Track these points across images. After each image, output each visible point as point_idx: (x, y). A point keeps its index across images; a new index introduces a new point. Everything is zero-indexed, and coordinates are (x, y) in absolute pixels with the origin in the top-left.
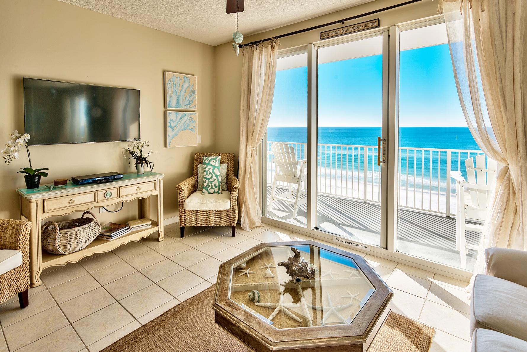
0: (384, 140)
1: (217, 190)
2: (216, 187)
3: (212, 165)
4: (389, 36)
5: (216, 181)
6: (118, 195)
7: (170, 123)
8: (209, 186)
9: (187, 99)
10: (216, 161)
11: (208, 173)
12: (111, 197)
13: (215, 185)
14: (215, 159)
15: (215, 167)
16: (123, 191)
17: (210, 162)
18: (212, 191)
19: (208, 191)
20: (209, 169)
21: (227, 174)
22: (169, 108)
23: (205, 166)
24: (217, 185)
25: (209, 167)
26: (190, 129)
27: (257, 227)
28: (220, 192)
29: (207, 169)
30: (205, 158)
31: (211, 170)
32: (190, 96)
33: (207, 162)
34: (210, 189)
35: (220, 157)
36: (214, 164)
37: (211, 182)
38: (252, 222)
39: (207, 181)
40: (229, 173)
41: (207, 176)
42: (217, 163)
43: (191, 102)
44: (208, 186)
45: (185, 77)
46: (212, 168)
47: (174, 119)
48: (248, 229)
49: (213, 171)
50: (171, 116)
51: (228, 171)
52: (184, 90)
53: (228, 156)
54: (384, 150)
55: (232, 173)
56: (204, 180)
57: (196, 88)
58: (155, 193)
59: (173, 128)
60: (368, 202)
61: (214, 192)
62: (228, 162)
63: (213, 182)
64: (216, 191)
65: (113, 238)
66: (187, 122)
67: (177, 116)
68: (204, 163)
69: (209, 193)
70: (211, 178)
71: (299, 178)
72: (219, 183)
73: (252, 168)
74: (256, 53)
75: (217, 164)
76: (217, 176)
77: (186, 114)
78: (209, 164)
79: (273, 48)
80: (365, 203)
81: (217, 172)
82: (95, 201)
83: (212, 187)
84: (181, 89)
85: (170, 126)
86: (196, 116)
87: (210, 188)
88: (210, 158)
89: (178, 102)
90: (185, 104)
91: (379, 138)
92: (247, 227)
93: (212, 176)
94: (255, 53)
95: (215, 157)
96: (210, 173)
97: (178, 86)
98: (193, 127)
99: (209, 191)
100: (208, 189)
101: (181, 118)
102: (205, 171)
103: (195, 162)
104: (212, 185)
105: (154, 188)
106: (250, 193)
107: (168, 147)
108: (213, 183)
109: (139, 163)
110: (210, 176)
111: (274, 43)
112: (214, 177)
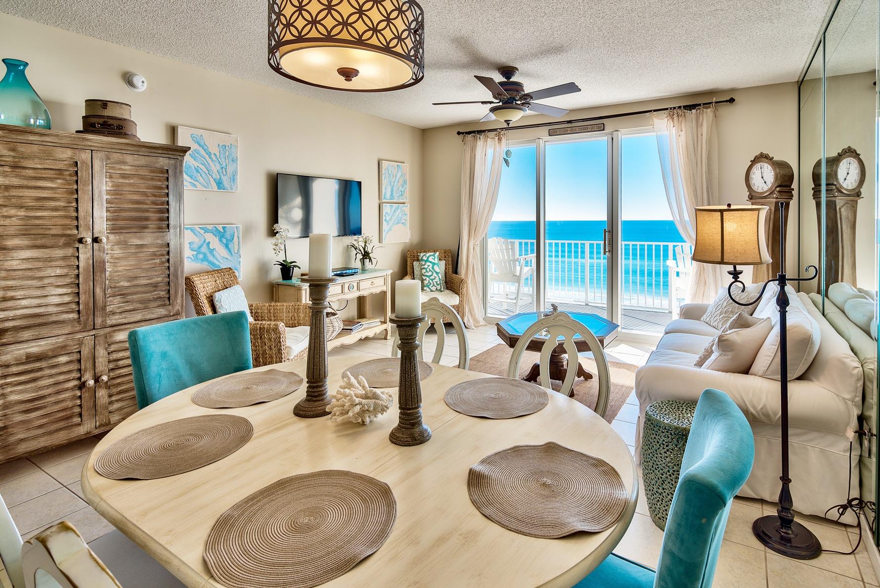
0: (609, 232)
1: (439, 287)
2: (438, 285)
3: (430, 262)
4: (612, 138)
5: (437, 278)
6: (358, 289)
7: (385, 216)
8: (431, 284)
9: (400, 190)
10: (435, 257)
11: (428, 270)
12: (353, 290)
13: (436, 282)
14: (434, 255)
15: (434, 264)
16: (363, 285)
17: (428, 258)
18: (434, 288)
19: (430, 289)
20: (429, 266)
21: (445, 272)
22: (385, 200)
23: (423, 263)
24: (438, 283)
25: (428, 264)
26: (402, 223)
27: (481, 326)
28: (442, 289)
29: (426, 266)
30: (422, 255)
31: (430, 267)
32: (403, 187)
33: (425, 258)
34: (432, 287)
35: (438, 253)
36: (433, 261)
37: (432, 280)
38: (476, 321)
39: (427, 279)
40: (447, 271)
41: (426, 274)
42: (436, 259)
43: (403, 193)
44: (429, 284)
45: (398, 165)
46: (431, 264)
47: (389, 212)
48: (474, 328)
49: (433, 268)
50: (386, 209)
51: (446, 269)
52: (397, 180)
53: (445, 252)
54: (609, 241)
55: (451, 270)
56: (424, 278)
57: (408, 177)
58: (384, 289)
59: (387, 222)
60: (590, 304)
61: (437, 289)
62: (445, 259)
63: (434, 279)
64: (438, 289)
65: (354, 332)
66: (400, 215)
67: (391, 209)
68: (422, 260)
69: (432, 291)
70: (432, 275)
71: (519, 277)
72: (440, 281)
73: (474, 264)
74: (480, 144)
75: (436, 261)
76: (437, 273)
77: (399, 206)
78: (427, 261)
79: (500, 139)
80: (587, 305)
81: (437, 268)
82: (342, 293)
83: (434, 285)
84: (394, 178)
85: (385, 220)
86: (407, 209)
87: (432, 285)
88: (428, 255)
89: (392, 194)
90: (399, 195)
91: (605, 230)
92: (472, 325)
93: (433, 273)
94: (478, 143)
95: (433, 253)
96: (430, 270)
97: (391, 176)
98: (405, 221)
99: (432, 288)
100: (430, 287)
101: (394, 211)
102: (424, 268)
103: (409, 259)
104: (433, 283)
105: (383, 284)
106: (473, 291)
107: (383, 243)
108: (434, 281)
109: (366, 258)
110: (430, 273)
111: (502, 136)
112: (435, 274)
